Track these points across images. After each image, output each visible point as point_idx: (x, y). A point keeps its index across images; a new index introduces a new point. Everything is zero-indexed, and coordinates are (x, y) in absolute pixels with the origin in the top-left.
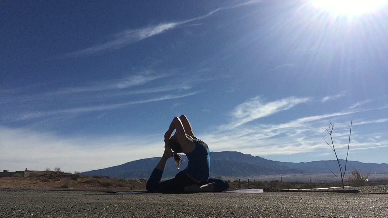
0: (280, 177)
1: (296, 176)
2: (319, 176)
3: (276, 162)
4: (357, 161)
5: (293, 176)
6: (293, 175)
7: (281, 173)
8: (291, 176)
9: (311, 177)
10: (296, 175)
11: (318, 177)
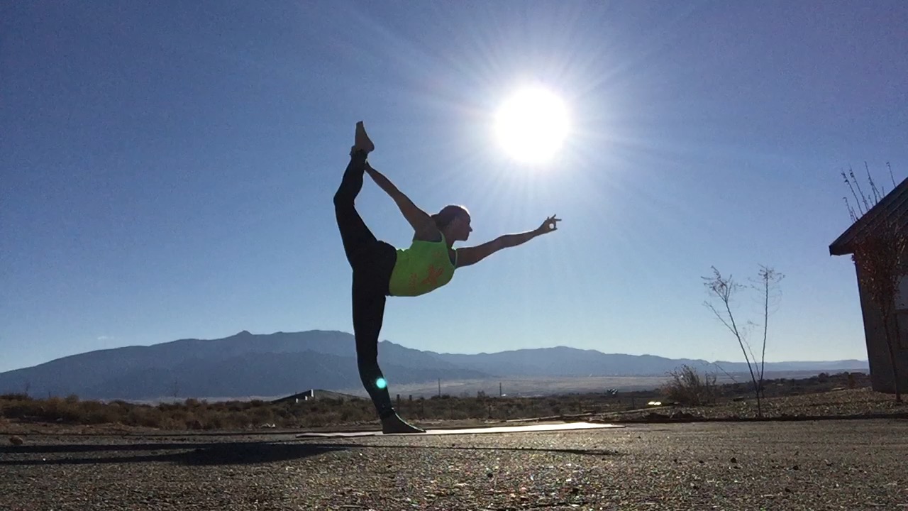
0: (438, 386)
1: (469, 384)
2: (517, 382)
3: (426, 353)
4: (594, 351)
5: (462, 384)
6: (463, 381)
7: (439, 380)
8: (458, 384)
9: (503, 385)
10: (471, 381)
11: (516, 385)
